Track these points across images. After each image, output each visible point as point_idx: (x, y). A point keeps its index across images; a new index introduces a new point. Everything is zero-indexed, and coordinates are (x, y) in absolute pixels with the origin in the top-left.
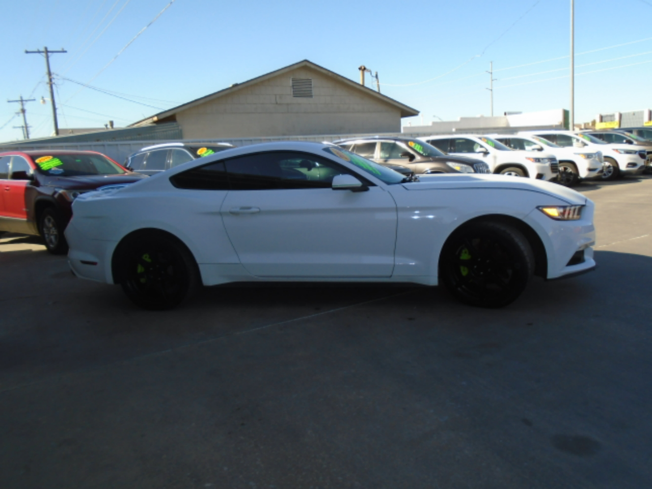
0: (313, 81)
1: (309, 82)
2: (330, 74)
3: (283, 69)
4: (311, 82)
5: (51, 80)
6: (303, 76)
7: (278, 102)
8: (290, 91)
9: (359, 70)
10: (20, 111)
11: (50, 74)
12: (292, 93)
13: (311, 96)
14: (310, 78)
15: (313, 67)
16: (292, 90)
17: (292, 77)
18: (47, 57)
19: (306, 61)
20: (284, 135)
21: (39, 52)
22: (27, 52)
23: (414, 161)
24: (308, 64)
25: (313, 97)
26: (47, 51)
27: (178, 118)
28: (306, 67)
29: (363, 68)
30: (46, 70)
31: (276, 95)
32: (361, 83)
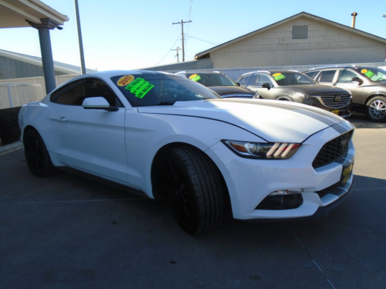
0: (308, 27)
1: (306, 28)
2: (323, 20)
3: (284, 20)
4: (307, 28)
5: (183, 37)
6: (301, 23)
7: (280, 43)
8: (290, 35)
9: (351, 16)
10: (176, 55)
11: (183, 34)
12: (292, 37)
13: (306, 38)
14: (307, 25)
15: (308, 16)
16: (292, 34)
17: (293, 25)
18: (182, 25)
19: (303, 12)
20: (283, 65)
21: (179, 23)
22: (173, 24)
23: (362, 85)
24: (305, 15)
25: (308, 38)
26: (182, 22)
27: (211, 56)
28: (304, 17)
29: (355, 14)
30: (181, 33)
31: (279, 38)
32: (352, 26)
